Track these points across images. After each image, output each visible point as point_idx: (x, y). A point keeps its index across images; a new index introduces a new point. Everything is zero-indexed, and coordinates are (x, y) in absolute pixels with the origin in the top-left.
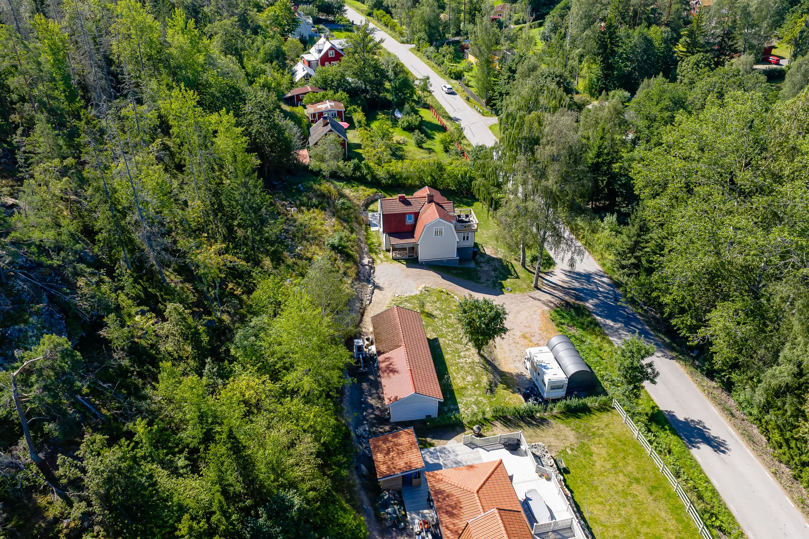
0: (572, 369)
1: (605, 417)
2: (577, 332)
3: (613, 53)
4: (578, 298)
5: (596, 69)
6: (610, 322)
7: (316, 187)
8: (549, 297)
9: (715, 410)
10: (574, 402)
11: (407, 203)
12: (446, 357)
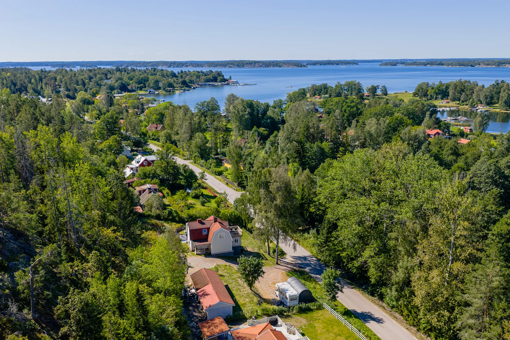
0: (300, 291)
1: (320, 312)
2: (303, 281)
3: (304, 156)
4: (300, 267)
5: (297, 165)
6: (318, 276)
7: (149, 221)
8: (286, 268)
10: (304, 305)
11: (203, 224)
12: (233, 292)
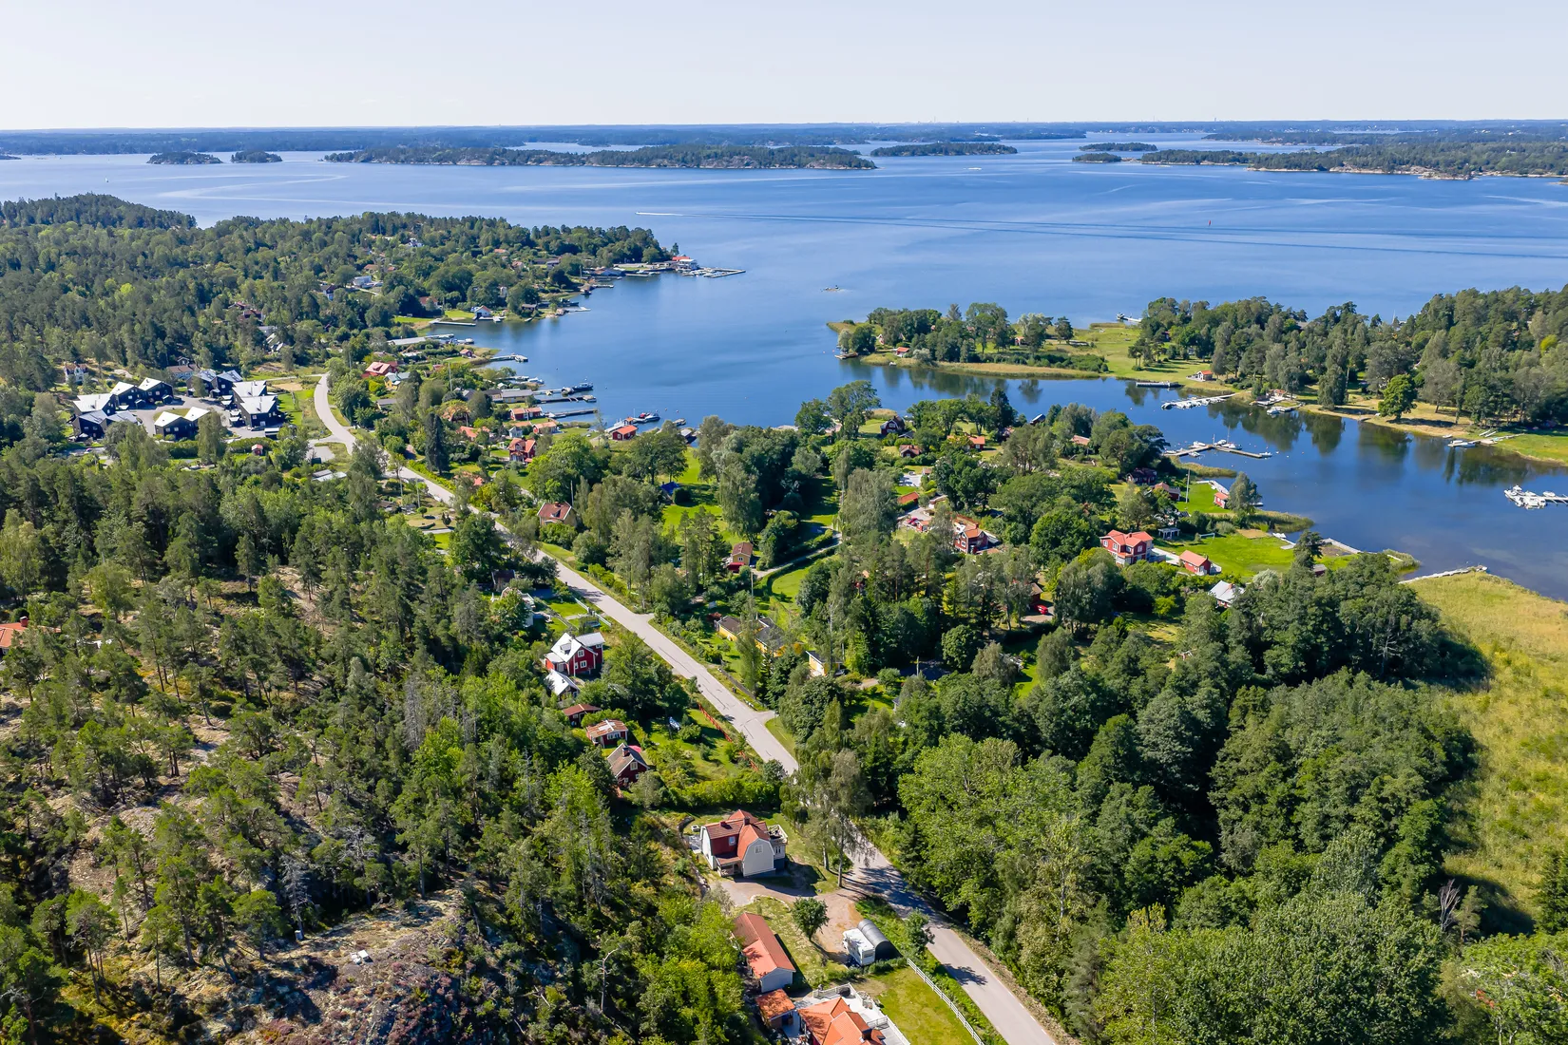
0: (877, 942)
1: (904, 972)
2: (878, 918)
3: (877, 629)
4: (875, 891)
5: (863, 649)
6: (902, 907)
7: (642, 819)
8: (853, 893)
9: (978, 959)
10: (881, 964)
11: (728, 827)
12: (788, 947)
